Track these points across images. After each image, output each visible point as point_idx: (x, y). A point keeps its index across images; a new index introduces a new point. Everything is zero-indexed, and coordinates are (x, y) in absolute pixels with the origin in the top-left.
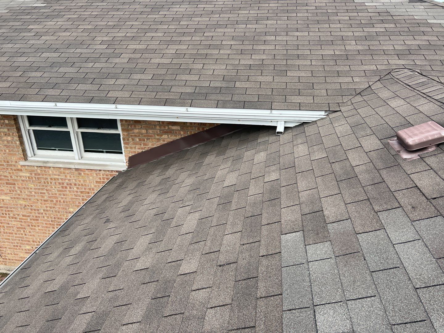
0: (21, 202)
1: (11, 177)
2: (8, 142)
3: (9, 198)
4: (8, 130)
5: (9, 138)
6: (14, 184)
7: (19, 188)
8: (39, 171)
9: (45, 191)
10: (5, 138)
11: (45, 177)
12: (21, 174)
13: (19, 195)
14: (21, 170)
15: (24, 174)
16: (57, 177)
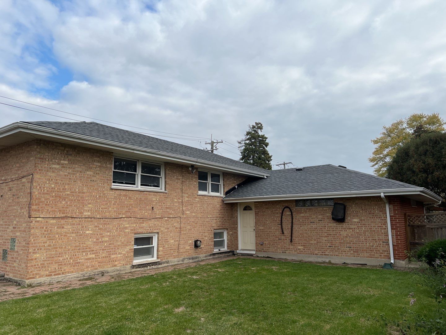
0: (193, 214)
1: (193, 201)
2: (195, 184)
3: (189, 212)
4: (196, 180)
5: (195, 183)
6: (193, 205)
7: (194, 206)
8: (202, 198)
9: (202, 208)
10: (194, 183)
11: (203, 200)
12: (196, 200)
13: (193, 210)
14: (196, 198)
15: (197, 200)
16: (206, 200)
